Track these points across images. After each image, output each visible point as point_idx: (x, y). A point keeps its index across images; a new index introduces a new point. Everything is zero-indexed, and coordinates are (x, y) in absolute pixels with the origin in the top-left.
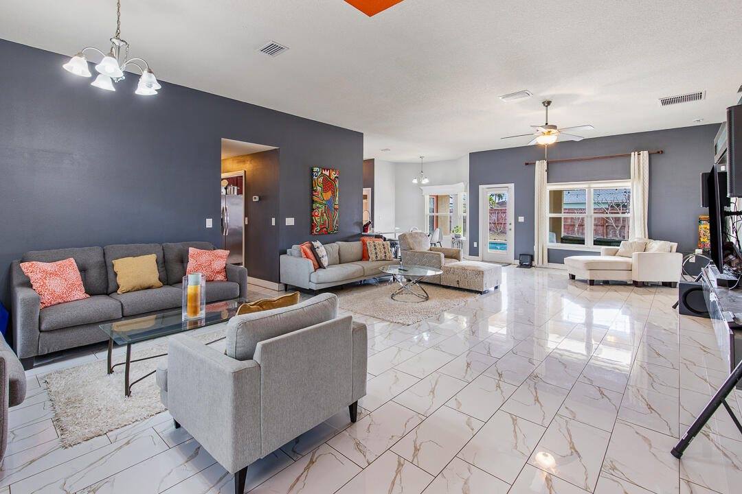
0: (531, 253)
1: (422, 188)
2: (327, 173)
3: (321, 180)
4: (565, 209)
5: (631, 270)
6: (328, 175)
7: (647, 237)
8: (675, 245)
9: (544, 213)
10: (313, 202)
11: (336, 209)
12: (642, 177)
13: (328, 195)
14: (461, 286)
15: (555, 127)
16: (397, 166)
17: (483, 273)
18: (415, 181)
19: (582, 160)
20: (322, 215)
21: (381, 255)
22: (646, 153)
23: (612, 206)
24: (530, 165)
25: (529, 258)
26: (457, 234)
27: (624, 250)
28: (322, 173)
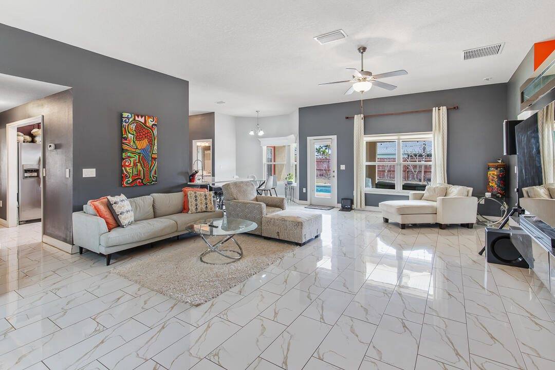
0: (351, 198)
1: (260, 139)
2: (142, 120)
3: (133, 126)
4: (378, 159)
5: (436, 214)
6: (143, 121)
7: (446, 181)
8: (471, 189)
9: (362, 161)
10: (123, 150)
11: (155, 159)
12: (441, 130)
13: (144, 143)
14: (282, 238)
15: (369, 74)
16: (238, 120)
17: (302, 225)
18: (252, 133)
19: (392, 114)
20: (135, 165)
21: (202, 207)
22: (445, 108)
23: (411, 156)
24: (350, 118)
25: (349, 202)
26: (290, 180)
27: (428, 194)
28: (134, 119)
